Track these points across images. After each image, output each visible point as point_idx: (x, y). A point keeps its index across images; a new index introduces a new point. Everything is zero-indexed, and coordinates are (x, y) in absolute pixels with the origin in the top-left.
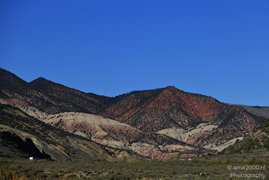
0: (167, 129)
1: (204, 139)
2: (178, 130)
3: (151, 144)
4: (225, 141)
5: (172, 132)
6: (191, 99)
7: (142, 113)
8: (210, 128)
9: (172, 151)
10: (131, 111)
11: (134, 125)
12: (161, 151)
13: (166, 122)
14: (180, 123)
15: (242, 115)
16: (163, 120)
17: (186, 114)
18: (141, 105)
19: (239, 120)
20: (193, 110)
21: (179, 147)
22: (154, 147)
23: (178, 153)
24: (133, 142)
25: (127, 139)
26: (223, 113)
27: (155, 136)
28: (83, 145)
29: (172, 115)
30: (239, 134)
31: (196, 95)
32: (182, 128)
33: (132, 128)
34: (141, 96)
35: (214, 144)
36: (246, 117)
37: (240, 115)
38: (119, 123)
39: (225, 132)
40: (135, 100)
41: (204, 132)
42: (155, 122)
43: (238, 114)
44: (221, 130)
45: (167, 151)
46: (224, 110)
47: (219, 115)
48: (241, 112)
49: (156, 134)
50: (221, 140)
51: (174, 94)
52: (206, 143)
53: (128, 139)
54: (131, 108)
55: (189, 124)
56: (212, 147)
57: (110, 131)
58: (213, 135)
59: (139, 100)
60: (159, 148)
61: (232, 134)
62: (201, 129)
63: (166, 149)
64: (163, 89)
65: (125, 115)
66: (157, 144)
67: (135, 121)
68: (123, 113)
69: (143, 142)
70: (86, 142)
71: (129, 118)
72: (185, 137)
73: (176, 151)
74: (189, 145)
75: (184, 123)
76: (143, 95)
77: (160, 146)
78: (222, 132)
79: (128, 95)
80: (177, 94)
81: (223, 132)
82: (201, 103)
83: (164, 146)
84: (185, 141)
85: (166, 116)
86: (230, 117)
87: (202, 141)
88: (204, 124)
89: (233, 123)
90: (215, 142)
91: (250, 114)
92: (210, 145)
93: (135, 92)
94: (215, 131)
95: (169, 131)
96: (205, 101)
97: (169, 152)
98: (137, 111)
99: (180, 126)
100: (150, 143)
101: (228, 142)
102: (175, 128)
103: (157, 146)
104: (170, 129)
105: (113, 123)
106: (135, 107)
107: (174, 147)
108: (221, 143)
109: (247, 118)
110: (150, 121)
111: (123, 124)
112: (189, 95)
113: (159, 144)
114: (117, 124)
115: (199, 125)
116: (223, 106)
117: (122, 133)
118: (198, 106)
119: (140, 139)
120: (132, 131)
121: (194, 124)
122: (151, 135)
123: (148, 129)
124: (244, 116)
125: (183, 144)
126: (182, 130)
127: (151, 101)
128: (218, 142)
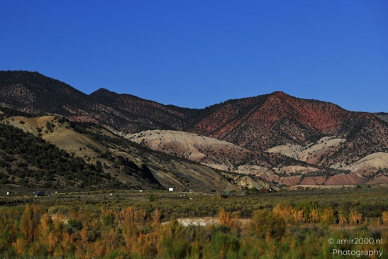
0: (280, 147)
1: (330, 157)
2: (294, 147)
3: (263, 166)
4: (358, 158)
5: (286, 150)
6: (305, 107)
7: (244, 127)
8: (336, 142)
9: (292, 174)
10: (228, 125)
11: (236, 142)
12: (277, 174)
13: (276, 137)
14: (295, 138)
15: (374, 125)
16: (273, 135)
17: (302, 126)
18: (242, 117)
19: (370, 131)
20: (309, 120)
21: (299, 168)
22: (266, 169)
23: (300, 176)
24: (238, 165)
25: (230, 161)
26: (349, 123)
27: (267, 156)
28: (195, 170)
29: (283, 129)
30: (375, 149)
31: (312, 101)
32: (299, 144)
33: (236, 147)
34: (239, 106)
35: (343, 162)
36: (379, 126)
37: (371, 125)
38: (219, 141)
39: (356, 146)
40: (232, 112)
41: (328, 149)
42: (263, 138)
43: (368, 122)
44: (351, 145)
45: (285, 175)
46: (349, 119)
47: (343, 125)
48: (372, 121)
49: (268, 153)
50: (352, 157)
51: (283, 101)
52: (332, 161)
53: (232, 160)
54: (229, 122)
55: (307, 139)
56: (341, 166)
57: (208, 152)
58: (340, 150)
59: (237, 111)
60: (273, 170)
61: (366, 149)
62: (323, 144)
63: (283, 172)
64: (268, 95)
65: (221, 130)
66: (270, 166)
67: (237, 138)
68: (219, 129)
69: (252, 164)
70: (197, 167)
71: (227, 135)
72: (304, 155)
73: (297, 174)
74: (311, 165)
75: (300, 138)
76: (242, 104)
77: (275, 169)
78: (352, 146)
79: (222, 105)
80: (287, 101)
81: (354, 146)
82: (319, 111)
83: (280, 167)
84: (304, 160)
85: (276, 130)
86: (359, 127)
87: (327, 159)
88: (327, 138)
89: (363, 135)
90: (345, 160)
91: (383, 123)
92: (338, 164)
93: (230, 101)
94: (343, 146)
95: (282, 149)
96: (323, 108)
97: (288, 176)
98: (236, 125)
99: (295, 142)
100: (261, 164)
101: (362, 160)
102: (289, 144)
103: (270, 168)
104: (283, 146)
105: (210, 141)
106: (233, 119)
107: (293, 169)
108: (353, 161)
110: (255, 137)
111: (224, 142)
112: (302, 101)
113: (273, 166)
114: (216, 143)
115: (321, 140)
116: (347, 114)
117: (224, 154)
118: (315, 115)
119: (248, 160)
120: (237, 150)
121: (314, 138)
122: (262, 154)
123: (254, 147)
124: (377, 125)
125: (304, 164)
126: (298, 147)
127: (255, 111)
128: (348, 160)
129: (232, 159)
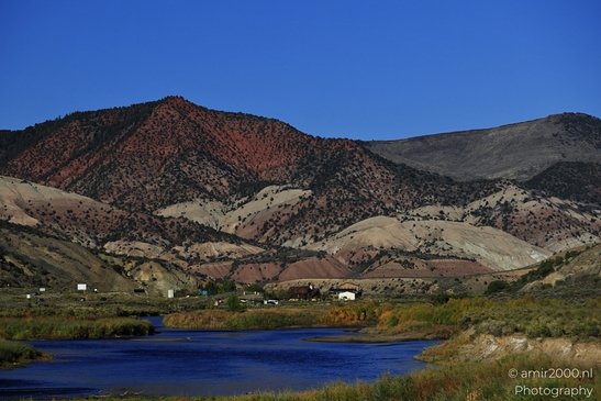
0: (182, 205)
1: (281, 226)
2: (210, 206)
3: (153, 243)
4: (337, 227)
5: (195, 211)
6: (226, 128)
7: (110, 165)
8: (292, 196)
9: (213, 259)
10: (75, 163)
11: (94, 196)
12: (182, 258)
13: (174, 186)
14: (209, 188)
15: (361, 163)
16: (167, 182)
17: (222, 165)
18: (102, 147)
19: (355, 174)
20: (234, 154)
21: (226, 247)
22: (161, 249)
23: (230, 263)
24: (105, 241)
25: (88, 233)
26: (312, 159)
27: (159, 222)
28: (50, 250)
29: (186, 170)
30: (370, 210)
31: (239, 116)
32: (219, 199)
33: (98, 205)
34: (95, 125)
35: (308, 236)
36: (372, 165)
37: (356, 163)
38: (64, 193)
39: (333, 205)
40: (82, 136)
41: (276, 209)
42: (148, 187)
43: (350, 158)
44: (322, 202)
45: (198, 260)
46: (312, 152)
47: (301, 163)
48: (357, 155)
49: (162, 218)
50: (325, 225)
51: (183, 116)
52: (286, 234)
53: (92, 232)
54: (76, 155)
55: (234, 191)
56: (305, 244)
57: (44, 214)
58: (302, 213)
59: (92, 135)
60: (175, 252)
61: (351, 210)
62: (267, 200)
63: (194, 255)
64: (152, 105)
65: (62, 173)
66: (167, 242)
67: (94, 187)
68: (57, 170)
69: (132, 239)
70: (55, 243)
71: (74, 182)
72: (229, 222)
73: (222, 258)
74: (249, 242)
75: (220, 188)
76: (101, 121)
77: (177, 248)
78: (324, 205)
79: (60, 123)
80: (192, 116)
81: (329, 205)
82: (253, 135)
83: (188, 246)
84: (231, 230)
85: (173, 173)
86: (332, 167)
87: (276, 230)
88: (275, 188)
89: (342, 184)
90: (311, 232)
91: (379, 159)
92: (298, 240)
93: (77, 116)
94: (306, 204)
95: (186, 210)
96: (261, 130)
97: (205, 262)
98: (92, 162)
99: (211, 196)
100: (150, 239)
101: (345, 231)
102: (199, 201)
103: (168, 248)
104: (188, 203)
105: (47, 193)
106: (85, 151)
107: (214, 248)
108: (327, 234)
109: (374, 168)
110: (131, 186)
111: (73, 196)
112: (220, 116)
113: (173, 243)
114: (58, 196)
115: (263, 191)
116: (309, 142)
117: (75, 219)
118: (246, 143)
119: (124, 230)
120: (100, 212)
121: (248, 187)
122: (150, 219)
123: (130, 205)
124: (367, 165)
125: (234, 239)
126: (218, 205)
127: (130, 134)
128: (317, 231)
129: (92, 229)
